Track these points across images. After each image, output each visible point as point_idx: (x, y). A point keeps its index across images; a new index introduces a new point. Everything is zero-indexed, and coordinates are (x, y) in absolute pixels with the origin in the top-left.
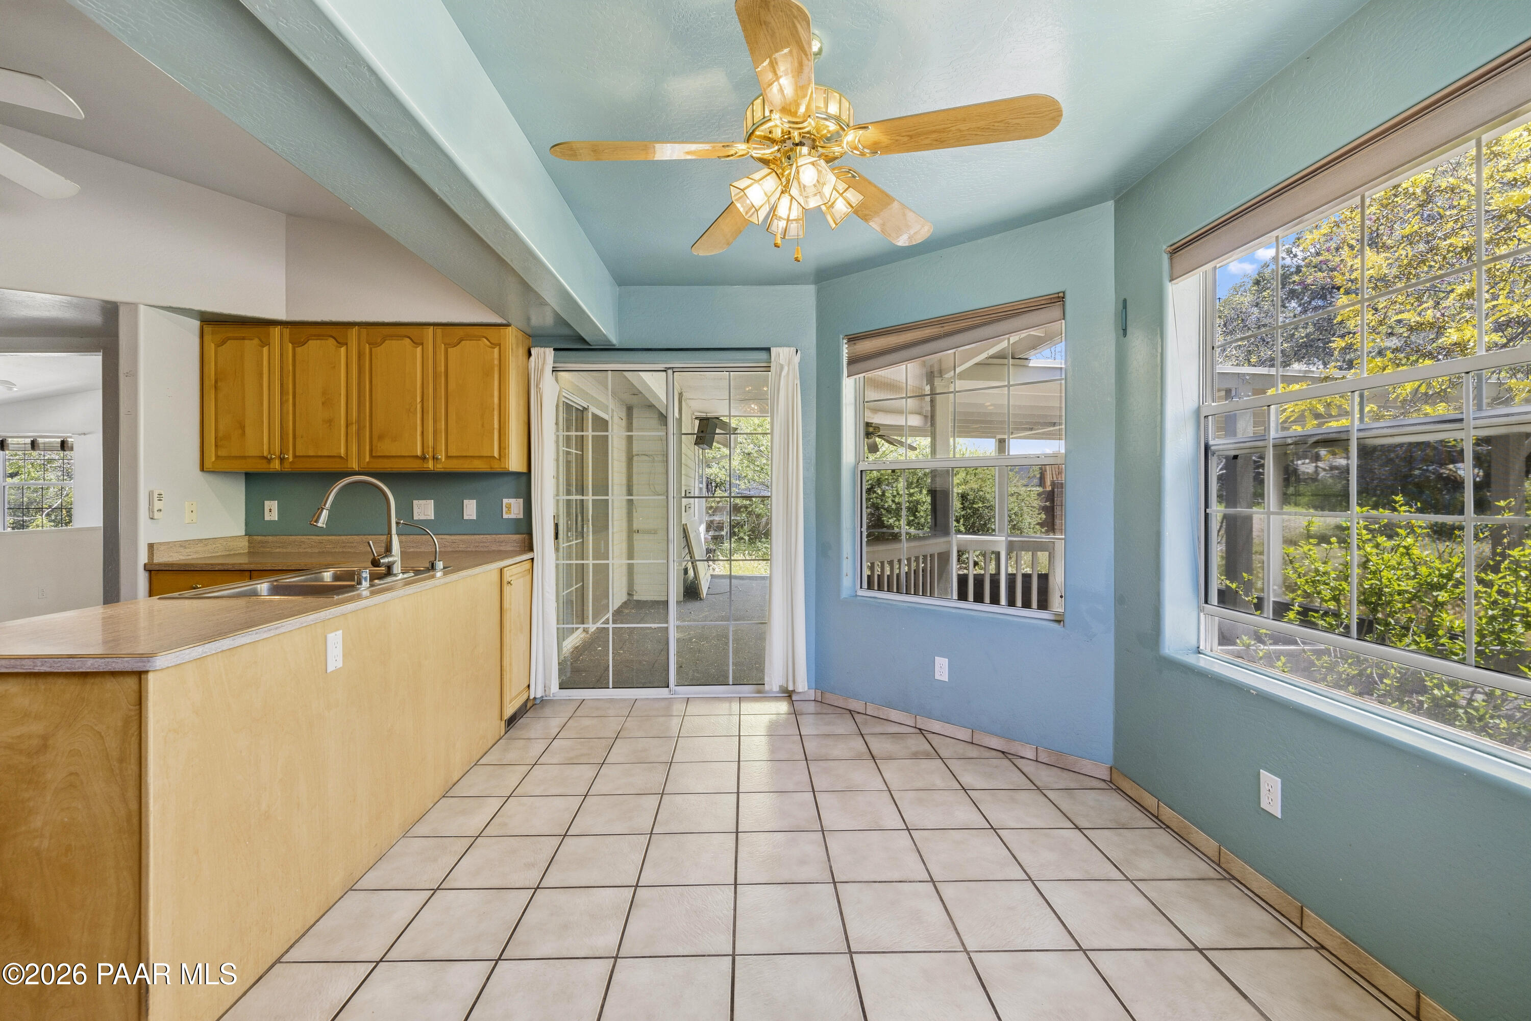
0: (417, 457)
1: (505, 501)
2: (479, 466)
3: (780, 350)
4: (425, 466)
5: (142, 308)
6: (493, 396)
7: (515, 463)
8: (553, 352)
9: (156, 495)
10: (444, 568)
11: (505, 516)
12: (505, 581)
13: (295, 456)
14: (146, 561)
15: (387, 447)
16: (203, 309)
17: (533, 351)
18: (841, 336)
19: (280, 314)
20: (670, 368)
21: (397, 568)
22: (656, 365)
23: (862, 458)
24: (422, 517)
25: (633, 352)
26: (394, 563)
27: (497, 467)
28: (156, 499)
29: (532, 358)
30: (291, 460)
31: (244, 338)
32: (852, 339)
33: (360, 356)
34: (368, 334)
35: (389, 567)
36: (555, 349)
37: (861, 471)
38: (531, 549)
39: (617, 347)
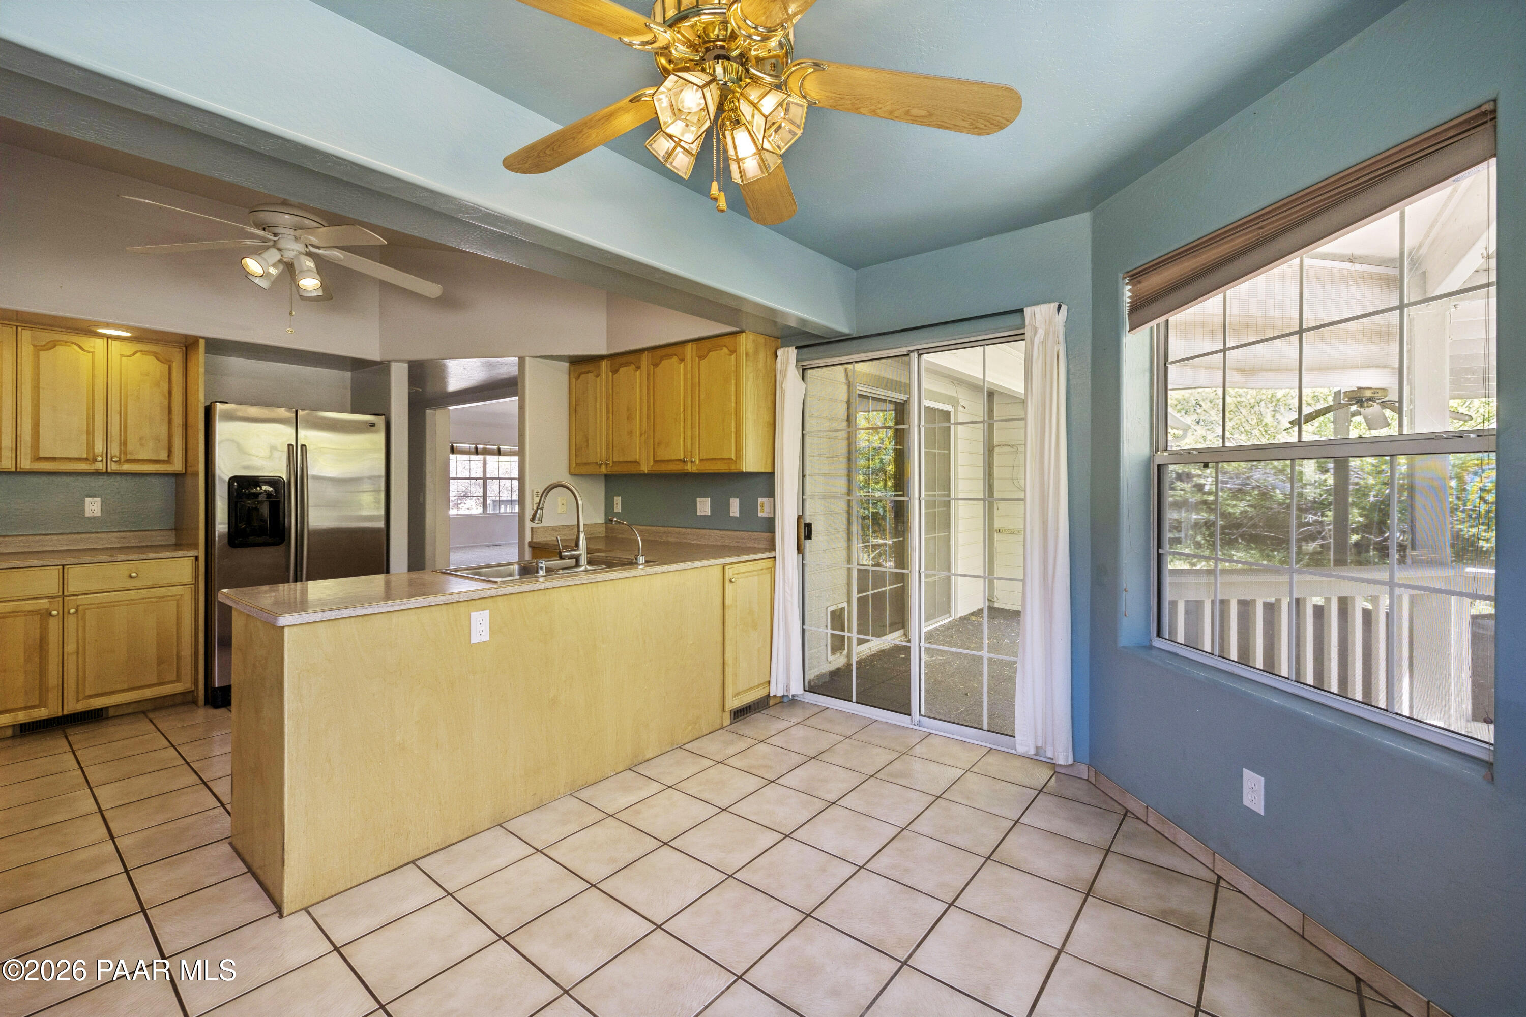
0: (681, 460)
1: (760, 500)
2: (722, 468)
3: (1037, 309)
4: (686, 468)
5: (527, 359)
6: (730, 401)
7: (752, 462)
8: (795, 351)
9: (535, 493)
10: (646, 562)
11: (760, 515)
12: (727, 577)
13: (613, 462)
14: (530, 540)
15: (663, 454)
16: (572, 354)
17: (779, 353)
18: (1121, 275)
19: (604, 352)
20: (913, 351)
21: (583, 560)
22: (888, 352)
23: (1161, 446)
24: (703, 514)
25: (869, 339)
26: (580, 555)
27: (734, 468)
28: (535, 495)
29: (779, 360)
30: (611, 465)
31: (588, 372)
32: (1135, 276)
33: (648, 375)
34: (652, 357)
35: (577, 559)
36: (796, 348)
37: (1159, 466)
38: (772, 548)
39: (854, 336)
